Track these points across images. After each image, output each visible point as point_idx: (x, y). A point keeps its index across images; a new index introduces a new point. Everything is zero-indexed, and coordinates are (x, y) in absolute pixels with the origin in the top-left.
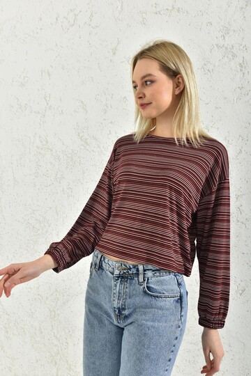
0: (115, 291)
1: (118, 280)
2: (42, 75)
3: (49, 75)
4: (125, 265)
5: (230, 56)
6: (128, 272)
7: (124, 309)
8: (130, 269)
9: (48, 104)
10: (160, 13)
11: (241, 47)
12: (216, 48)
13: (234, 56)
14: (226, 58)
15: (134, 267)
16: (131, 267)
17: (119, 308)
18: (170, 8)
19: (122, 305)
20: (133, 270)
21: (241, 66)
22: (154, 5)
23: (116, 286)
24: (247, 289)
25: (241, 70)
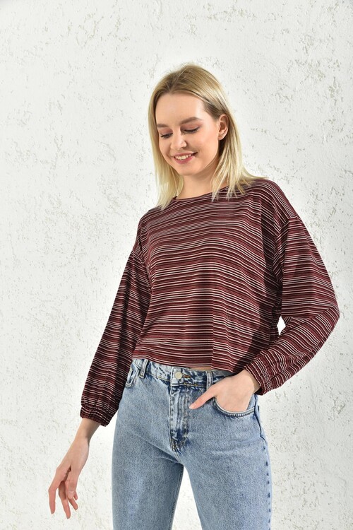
0: (172, 407)
1: (176, 391)
2: (50, 109)
3: (60, 108)
4: (186, 371)
5: (316, 76)
6: (191, 380)
7: (186, 431)
8: (194, 376)
9: (59, 150)
10: (215, 18)
11: (331, 64)
12: (295, 65)
13: (322, 76)
14: (310, 79)
15: (200, 374)
16: (196, 374)
17: (178, 431)
18: (229, 10)
19: (184, 425)
20: (198, 377)
21: (333, 91)
22: (207, 7)
23: (174, 399)
24: (347, 404)
25: (332, 96)
